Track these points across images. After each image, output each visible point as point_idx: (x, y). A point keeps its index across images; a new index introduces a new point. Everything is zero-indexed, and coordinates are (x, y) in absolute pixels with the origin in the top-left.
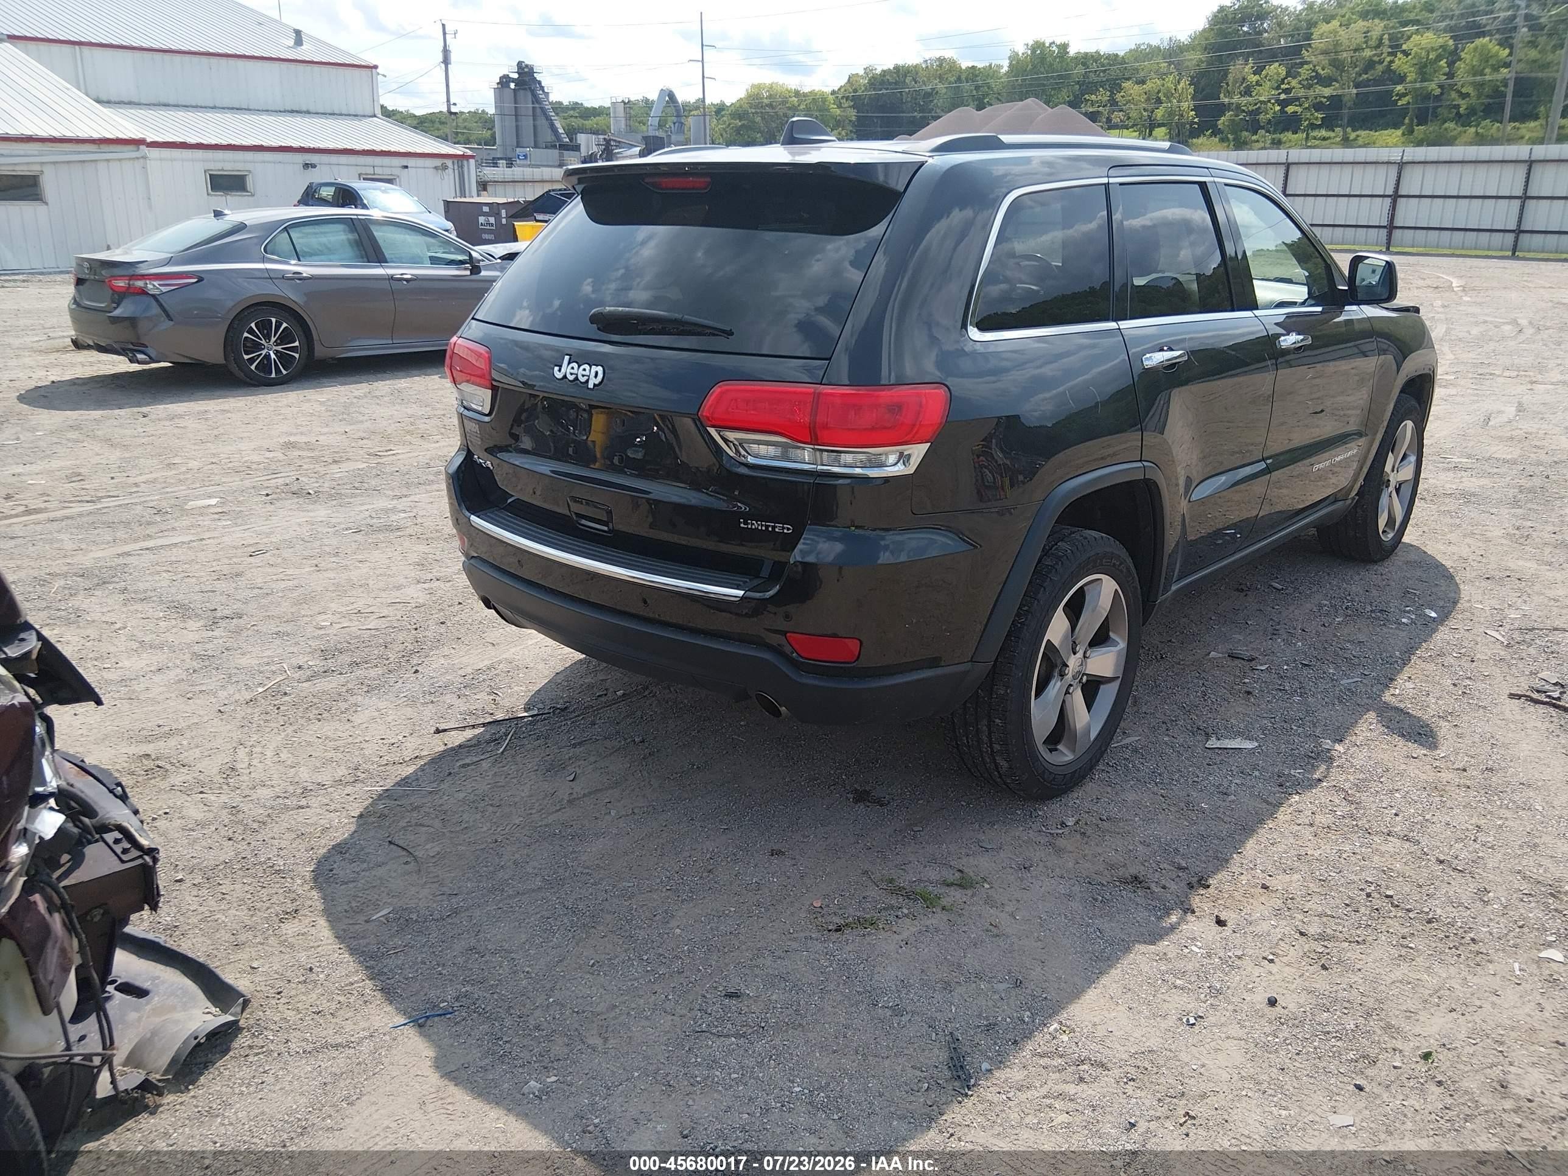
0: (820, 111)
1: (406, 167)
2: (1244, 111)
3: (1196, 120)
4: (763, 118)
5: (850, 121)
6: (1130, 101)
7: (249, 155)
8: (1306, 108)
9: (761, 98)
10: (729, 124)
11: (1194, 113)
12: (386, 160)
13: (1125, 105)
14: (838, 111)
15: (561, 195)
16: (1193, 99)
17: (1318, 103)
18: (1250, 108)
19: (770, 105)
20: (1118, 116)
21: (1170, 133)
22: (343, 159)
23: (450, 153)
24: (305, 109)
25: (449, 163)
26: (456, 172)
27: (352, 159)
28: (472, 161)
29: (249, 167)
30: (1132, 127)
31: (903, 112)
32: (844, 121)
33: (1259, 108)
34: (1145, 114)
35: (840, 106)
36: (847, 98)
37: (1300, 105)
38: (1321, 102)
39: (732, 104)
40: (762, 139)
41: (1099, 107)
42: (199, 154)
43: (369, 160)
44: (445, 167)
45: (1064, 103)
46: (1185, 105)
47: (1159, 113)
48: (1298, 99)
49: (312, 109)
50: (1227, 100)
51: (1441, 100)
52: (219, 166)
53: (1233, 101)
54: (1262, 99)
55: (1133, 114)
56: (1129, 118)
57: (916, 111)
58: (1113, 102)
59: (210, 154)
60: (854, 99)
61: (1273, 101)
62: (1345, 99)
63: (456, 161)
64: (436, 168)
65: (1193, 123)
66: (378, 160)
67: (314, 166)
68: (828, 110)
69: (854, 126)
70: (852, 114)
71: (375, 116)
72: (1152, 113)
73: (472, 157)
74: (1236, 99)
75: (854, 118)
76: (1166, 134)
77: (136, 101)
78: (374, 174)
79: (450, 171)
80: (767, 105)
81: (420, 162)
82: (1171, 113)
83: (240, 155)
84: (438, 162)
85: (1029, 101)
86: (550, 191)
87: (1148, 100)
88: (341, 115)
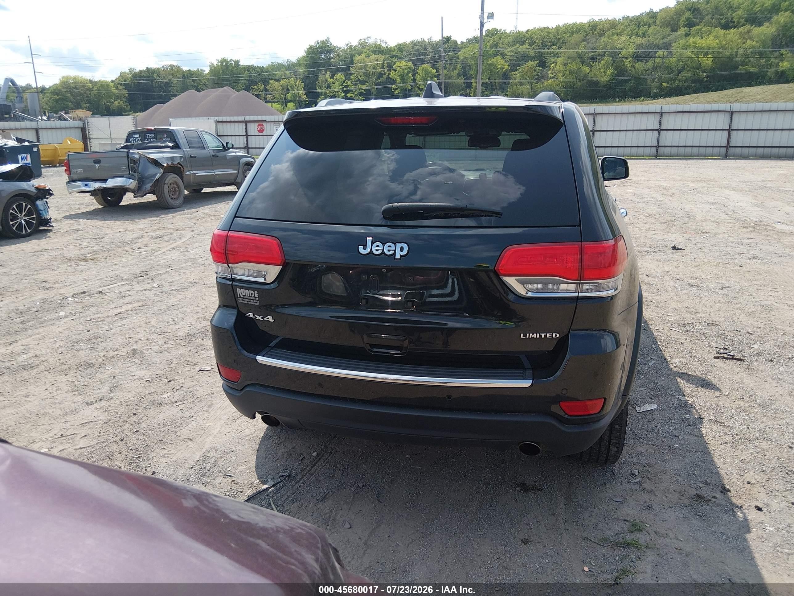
0: (106, 91)
2: (328, 96)
3: (307, 99)
4: (72, 95)
5: (125, 96)
6: (274, 90)
8: (355, 95)
9: (69, 84)
10: (51, 98)
11: (305, 96)
13: (272, 92)
14: (117, 91)
16: (304, 89)
17: (360, 93)
18: (331, 94)
19: (75, 88)
20: (269, 97)
21: (295, 105)
30: (277, 102)
31: (154, 92)
32: (121, 96)
33: (335, 94)
34: (282, 96)
35: (117, 88)
36: (121, 84)
37: (353, 93)
38: (362, 92)
39: (50, 87)
40: (72, 106)
41: (259, 92)
45: (242, 90)
46: (301, 92)
47: (289, 96)
48: (352, 91)
50: (320, 90)
51: (412, 91)
53: (322, 91)
54: (336, 90)
55: (277, 96)
56: (275, 98)
57: (161, 92)
58: (266, 90)
60: (125, 85)
61: (341, 91)
62: (372, 91)
65: (306, 101)
68: (111, 90)
69: (127, 99)
70: (125, 92)
72: (285, 95)
74: (324, 90)
75: (126, 95)
76: (294, 106)
80: (73, 88)
82: (295, 96)
85: (226, 88)
87: (283, 89)
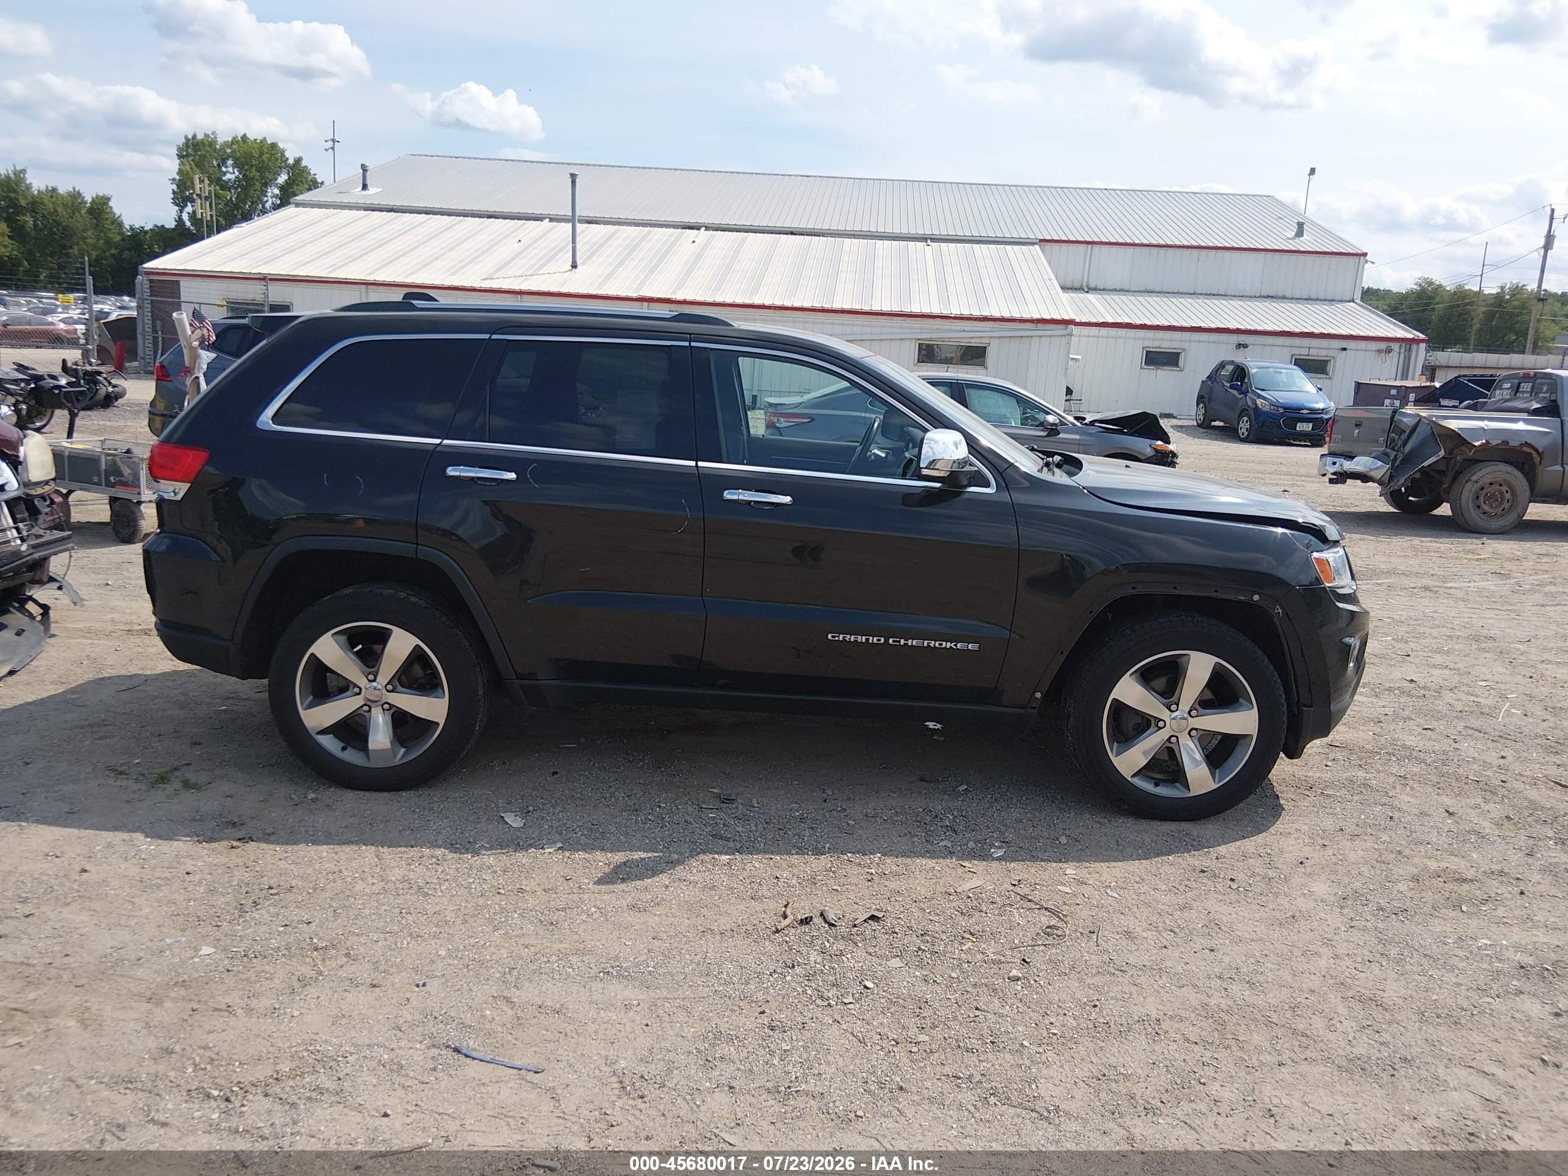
1: (1345, 349)
7: (1187, 335)
12: (1325, 343)
15: (1469, 381)
22: (1280, 340)
23: (1399, 336)
24: (1281, 295)
25: (1395, 346)
26: (1402, 356)
27: (1288, 341)
28: (1423, 346)
29: (1184, 345)
42: (1142, 333)
43: (1307, 342)
44: (1389, 351)
49: (1288, 295)
52: (1156, 344)
59: (1150, 334)
63: (1404, 345)
64: (1379, 351)
66: (1315, 342)
67: (1245, 346)
71: (1353, 301)
73: (1422, 341)
77: (1126, 288)
78: (1308, 355)
79: (1395, 354)
81: (1362, 345)
83: (1178, 335)
84: (1383, 346)
86: (1460, 376)
88: (1317, 300)
